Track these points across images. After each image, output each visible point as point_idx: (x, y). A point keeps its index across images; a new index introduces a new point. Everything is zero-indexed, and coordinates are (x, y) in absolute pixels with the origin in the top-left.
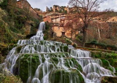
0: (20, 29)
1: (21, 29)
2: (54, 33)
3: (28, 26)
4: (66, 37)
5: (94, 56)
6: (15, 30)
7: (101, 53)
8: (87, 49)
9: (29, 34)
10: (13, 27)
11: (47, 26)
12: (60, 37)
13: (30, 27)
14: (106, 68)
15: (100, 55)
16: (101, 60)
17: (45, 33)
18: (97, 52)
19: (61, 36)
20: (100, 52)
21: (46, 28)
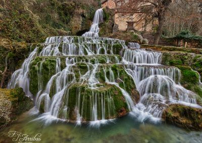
0: (67, 23)
1: (69, 24)
2: (115, 25)
3: (77, 19)
4: (135, 31)
5: (168, 62)
6: (60, 25)
7: (186, 55)
8: (160, 47)
9: (80, 30)
10: (57, 22)
11: (106, 15)
12: (125, 32)
13: (81, 19)
14: (188, 88)
15: (182, 60)
16: (179, 71)
17: (102, 27)
18: (177, 54)
19: (127, 29)
20: (184, 53)
21: (105, 19)
